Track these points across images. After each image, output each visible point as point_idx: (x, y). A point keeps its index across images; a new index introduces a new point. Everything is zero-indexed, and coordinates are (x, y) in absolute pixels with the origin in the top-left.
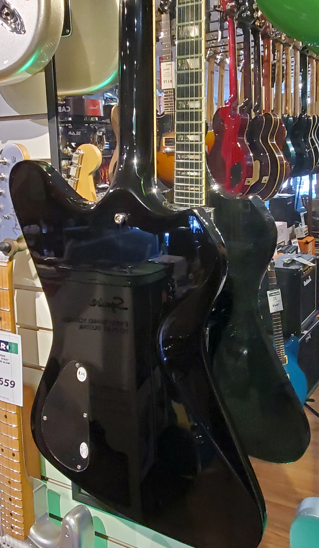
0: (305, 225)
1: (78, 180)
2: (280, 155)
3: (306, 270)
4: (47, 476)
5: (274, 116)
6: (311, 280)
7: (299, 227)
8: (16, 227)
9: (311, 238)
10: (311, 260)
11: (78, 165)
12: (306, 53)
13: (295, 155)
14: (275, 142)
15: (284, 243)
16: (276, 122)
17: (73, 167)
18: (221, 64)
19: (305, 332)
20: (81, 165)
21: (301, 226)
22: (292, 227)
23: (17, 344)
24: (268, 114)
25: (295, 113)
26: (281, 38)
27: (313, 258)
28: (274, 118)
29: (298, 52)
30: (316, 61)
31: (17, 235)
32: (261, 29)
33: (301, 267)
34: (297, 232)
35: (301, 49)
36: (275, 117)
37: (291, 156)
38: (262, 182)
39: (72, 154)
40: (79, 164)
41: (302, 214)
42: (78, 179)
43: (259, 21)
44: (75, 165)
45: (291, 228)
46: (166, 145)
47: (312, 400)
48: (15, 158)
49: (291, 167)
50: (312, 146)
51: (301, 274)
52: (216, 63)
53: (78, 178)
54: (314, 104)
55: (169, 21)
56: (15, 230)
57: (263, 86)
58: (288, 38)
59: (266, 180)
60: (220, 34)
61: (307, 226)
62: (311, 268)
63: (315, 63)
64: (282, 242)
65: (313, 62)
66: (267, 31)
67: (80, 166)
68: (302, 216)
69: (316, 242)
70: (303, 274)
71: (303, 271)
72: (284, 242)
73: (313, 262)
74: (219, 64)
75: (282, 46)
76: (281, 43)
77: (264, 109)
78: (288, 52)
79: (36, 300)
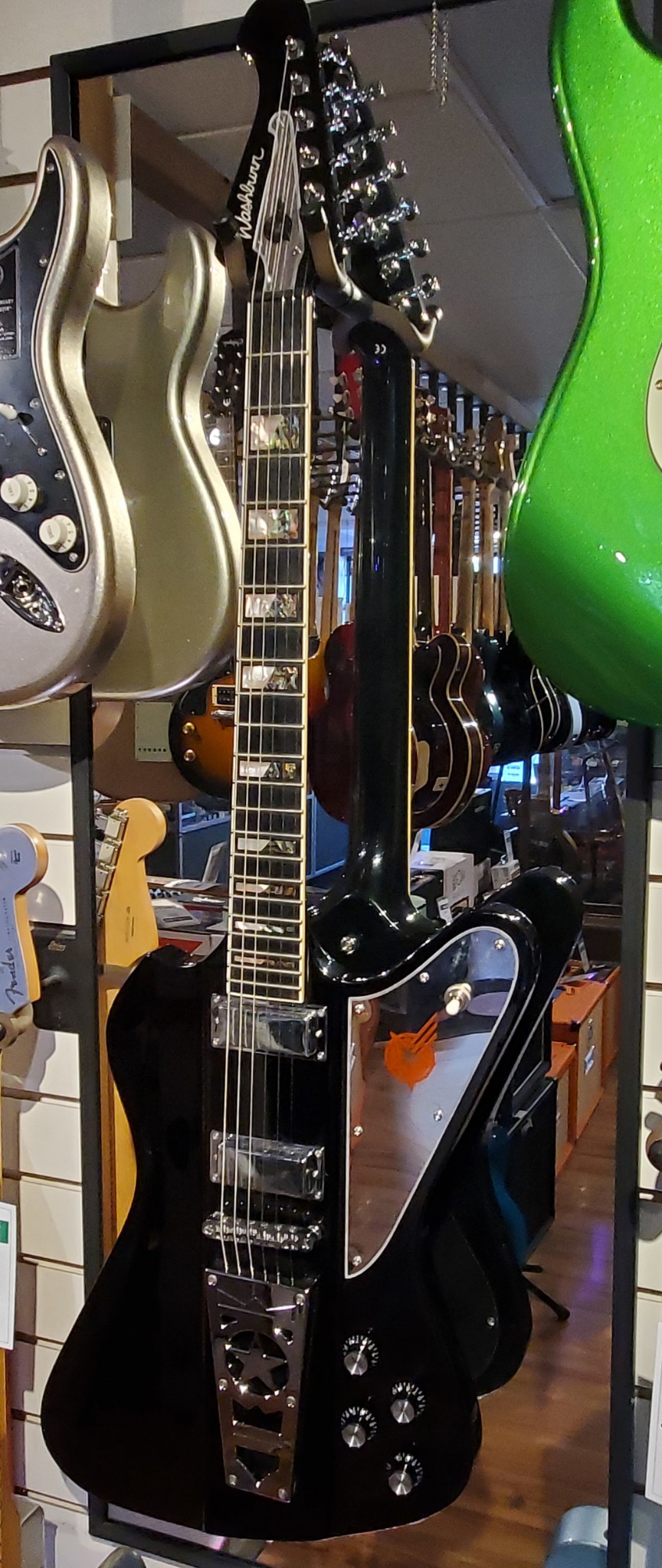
0: (515, 859)
1: (115, 870)
2: (470, 724)
4: (28, 1487)
5: (459, 642)
7: (501, 864)
8: (14, 989)
13: (501, 717)
14: (461, 699)
15: (468, 901)
16: (464, 658)
17: (107, 845)
18: (331, 507)
19: (521, 1114)
20: (122, 839)
21: (504, 862)
22: (485, 864)
23: (7, 1223)
24: (446, 636)
25: (499, 624)
26: (473, 465)
28: (460, 647)
31: (14, 1003)
34: (497, 874)
36: (462, 644)
37: (494, 722)
38: (434, 790)
39: (105, 818)
40: (118, 839)
41: (507, 834)
42: (114, 867)
43: (429, 436)
44: (111, 841)
45: (482, 866)
46: (218, 702)
47: (536, 1269)
48: (19, 854)
49: (493, 747)
50: (538, 700)
52: (322, 504)
53: (116, 864)
55: (233, 434)
56: (10, 992)
57: (434, 574)
58: (486, 465)
59: (441, 786)
60: (345, 467)
61: (517, 861)
64: (463, 899)
66: (444, 454)
67: (120, 843)
68: (507, 839)
72: (467, 899)
74: (326, 507)
75: (475, 483)
76: (473, 478)
77: (437, 624)
78: (487, 494)
79: (23, 1116)
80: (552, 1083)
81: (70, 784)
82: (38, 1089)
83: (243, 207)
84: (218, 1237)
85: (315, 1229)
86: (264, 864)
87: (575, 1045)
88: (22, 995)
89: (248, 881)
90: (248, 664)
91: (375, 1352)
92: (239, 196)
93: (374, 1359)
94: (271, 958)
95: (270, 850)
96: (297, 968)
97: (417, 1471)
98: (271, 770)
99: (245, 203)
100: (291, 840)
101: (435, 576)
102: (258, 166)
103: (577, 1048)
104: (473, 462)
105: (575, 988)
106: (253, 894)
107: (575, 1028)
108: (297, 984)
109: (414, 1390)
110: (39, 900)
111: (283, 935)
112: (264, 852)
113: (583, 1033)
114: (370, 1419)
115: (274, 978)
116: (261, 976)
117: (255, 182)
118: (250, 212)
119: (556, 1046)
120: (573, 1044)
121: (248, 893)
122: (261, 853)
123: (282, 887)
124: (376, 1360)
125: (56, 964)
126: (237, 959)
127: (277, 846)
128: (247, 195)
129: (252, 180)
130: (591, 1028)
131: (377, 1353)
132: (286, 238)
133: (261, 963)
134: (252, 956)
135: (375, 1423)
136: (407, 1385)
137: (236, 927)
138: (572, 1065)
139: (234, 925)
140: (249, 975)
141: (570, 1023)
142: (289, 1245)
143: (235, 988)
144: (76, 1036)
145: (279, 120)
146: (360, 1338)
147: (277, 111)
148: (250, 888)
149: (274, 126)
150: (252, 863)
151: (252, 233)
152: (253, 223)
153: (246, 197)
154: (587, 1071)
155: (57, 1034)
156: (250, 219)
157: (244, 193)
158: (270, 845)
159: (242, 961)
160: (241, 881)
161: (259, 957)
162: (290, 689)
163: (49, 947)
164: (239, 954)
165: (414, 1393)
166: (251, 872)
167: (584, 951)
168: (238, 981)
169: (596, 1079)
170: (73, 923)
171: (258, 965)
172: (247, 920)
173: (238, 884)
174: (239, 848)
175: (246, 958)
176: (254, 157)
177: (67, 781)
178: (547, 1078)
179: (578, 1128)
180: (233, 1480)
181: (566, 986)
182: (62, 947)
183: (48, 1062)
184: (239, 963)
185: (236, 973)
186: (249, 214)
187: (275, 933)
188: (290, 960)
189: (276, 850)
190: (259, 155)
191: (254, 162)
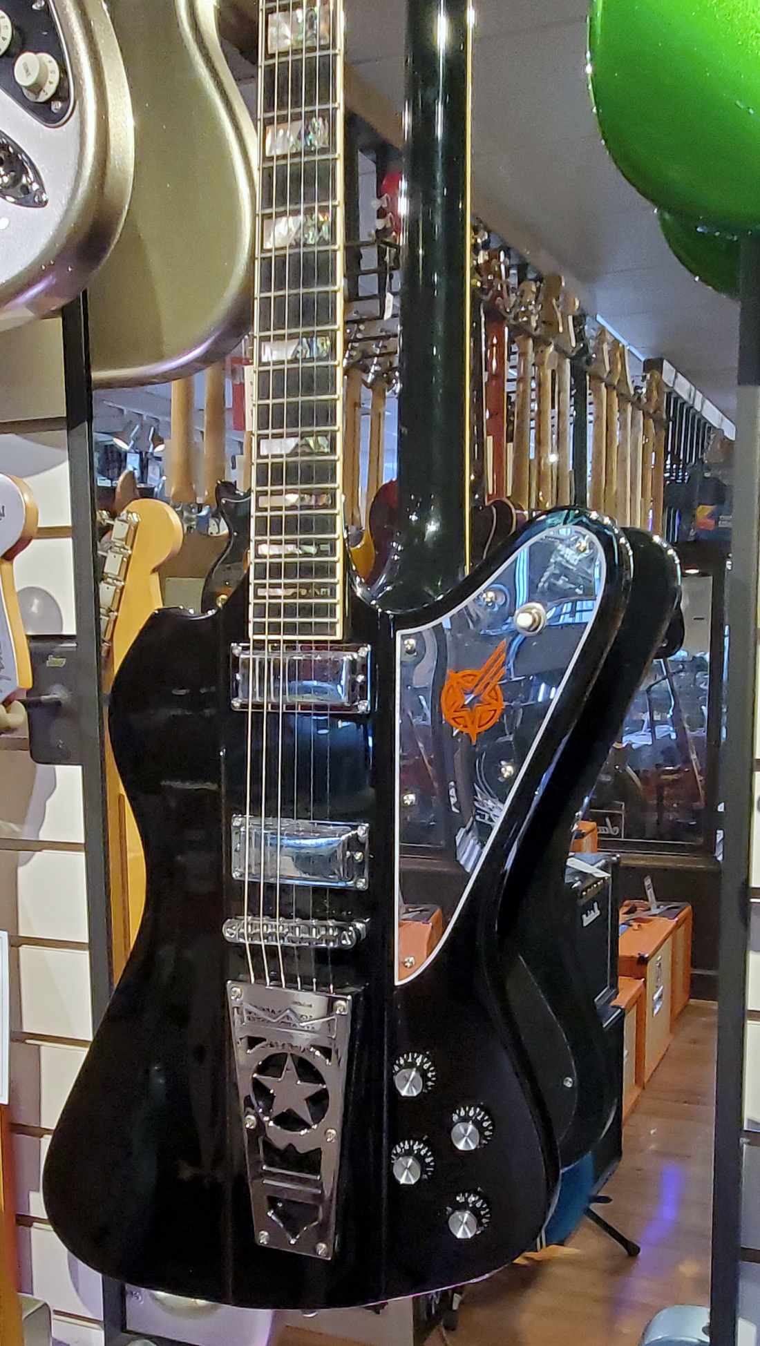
1: (123, 587)
3: (589, 887)
5: (516, 509)
6: (598, 914)
9: (591, 825)
10: (600, 864)
11: (125, 549)
12: (586, 368)
17: (113, 555)
18: (376, 385)
20: (132, 547)
24: (503, 502)
26: (528, 322)
27: (603, 861)
28: (517, 514)
29: (568, 360)
30: (606, 386)
32: (484, 298)
33: (577, 878)
35: (574, 354)
36: (518, 512)
39: (111, 522)
40: (126, 547)
42: (123, 583)
43: (481, 276)
44: (118, 549)
47: (606, 1200)
48: (3, 507)
51: (579, 895)
52: (365, 383)
53: (125, 579)
54: (603, 492)
57: (488, 435)
58: (543, 325)
60: (389, 301)
62: (599, 883)
63: (604, 390)
65: (600, 388)
66: (497, 302)
67: (130, 552)
69: (600, 835)
70: (582, 897)
71: (581, 889)
73: (604, 868)
74: (371, 386)
75: (531, 342)
76: (529, 335)
77: (491, 492)
78: (544, 357)
79: (21, 870)
80: (619, 1010)
81: (66, 465)
82: (38, 836)
84: (241, 940)
85: (359, 926)
86: (292, 468)
87: (643, 979)
88: (10, 680)
89: (273, 493)
90: (269, 216)
91: (432, 1071)
93: (430, 1080)
94: (302, 586)
95: (299, 451)
96: (333, 595)
97: (482, 1213)
98: (300, 349)
100: (324, 434)
101: (489, 437)
103: (645, 982)
104: (529, 317)
105: (642, 924)
106: (280, 509)
107: (643, 961)
108: (333, 615)
109: (479, 1114)
110: (34, 609)
111: (317, 555)
112: (294, 453)
113: (651, 968)
114: (426, 1154)
115: (306, 610)
116: (290, 610)
119: (622, 980)
120: (640, 979)
121: (273, 509)
122: (288, 456)
123: (314, 497)
124: (432, 1081)
125: (55, 682)
126: (261, 592)
127: (308, 445)
130: (660, 966)
131: (434, 1074)
133: (290, 594)
134: (278, 586)
135: (432, 1158)
136: (470, 1109)
137: (260, 552)
138: (640, 1001)
139: (256, 550)
140: (275, 610)
141: (638, 956)
142: (327, 942)
143: (260, 628)
144: (80, 768)
146: (413, 1056)
148: (277, 502)
150: (277, 468)
154: (656, 1011)
155: (58, 767)
158: (300, 444)
159: (266, 594)
160: (265, 493)
161: (287, 586)
162: (322, 242)
163: (48, 663)
164: (264, 586)
165: (479, 1118)
166: (277, 480)
167: (651, 890)
168: (263, 620)
169: (665, 1021)
170: (73, 632)
171: (286, 597)
172: (273, 542)
173: (261, 498)
174: (262, 453)
175: (271, 590)
177: (63, 462)
178: (613, 1007)
179: (646, 1070)
180: (263, 1238)
181: (631, 922)
182: (62, 662)
183: (48, 803)
184: (264, 597)
185: (260, 612)
187: (306, 554)
188: (324, 585)
189: (307, 450)
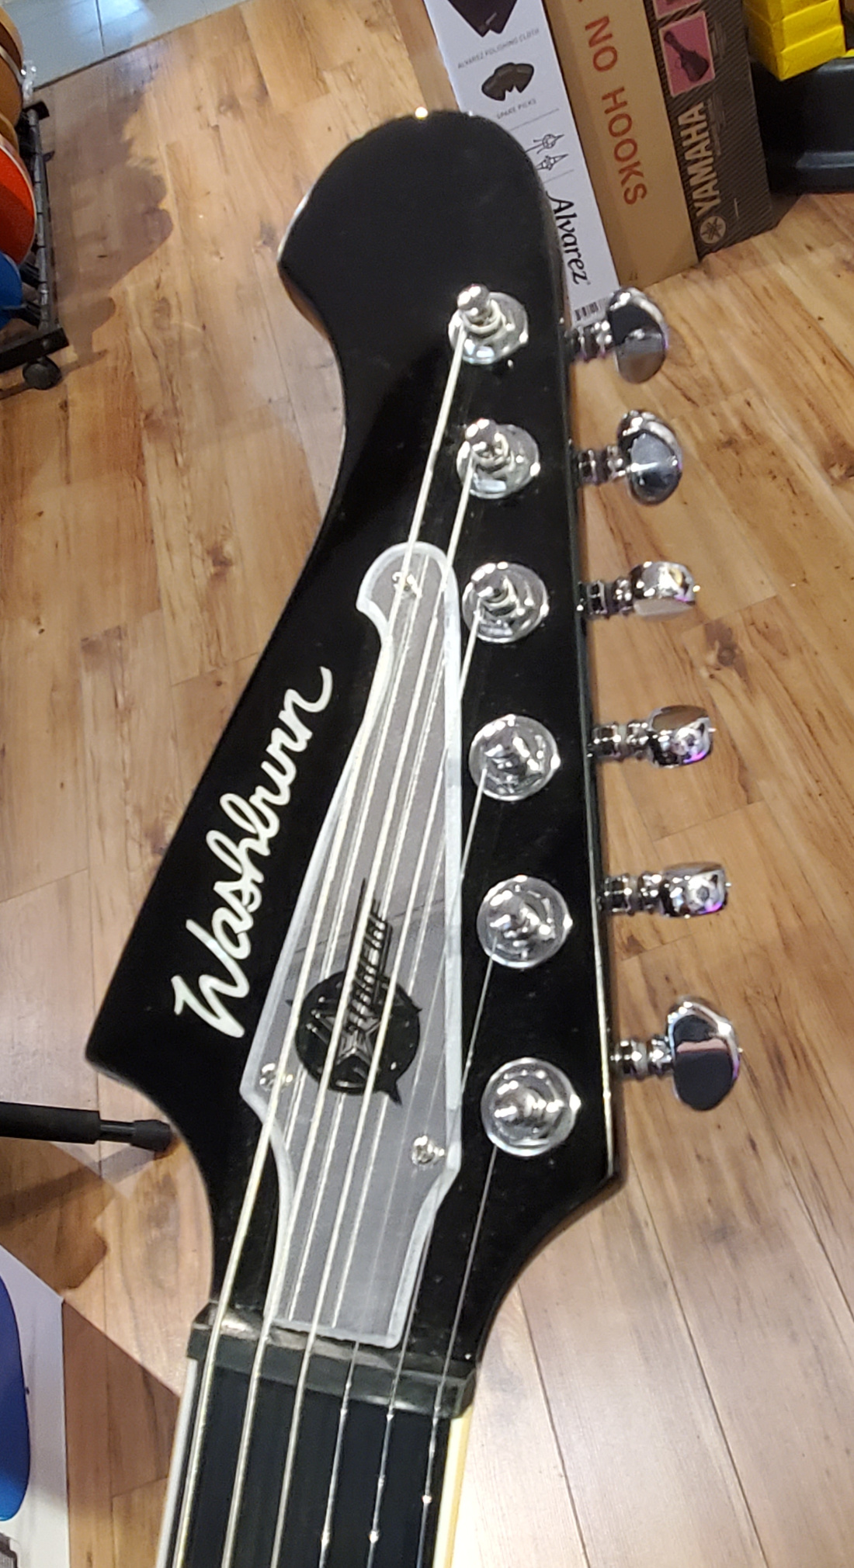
83: (223, 888)
92: (213, 837)
99: (236, 877)
102: (304, 734)
117: (283, 799)
118: (248, 923)
128: (247, 843)
129: (275, 789)
132: (387, 1084)
145: (403, 576)
147: (405, 540)
149: (383, 599)
151: (247, 1011)
152: (260, 969)
153: (240, 852)
156: (244, 951)
157: (237, 834)
176: (292, 696)
186: (243, 925)
190: (313, 696)
191: (288, 716)
